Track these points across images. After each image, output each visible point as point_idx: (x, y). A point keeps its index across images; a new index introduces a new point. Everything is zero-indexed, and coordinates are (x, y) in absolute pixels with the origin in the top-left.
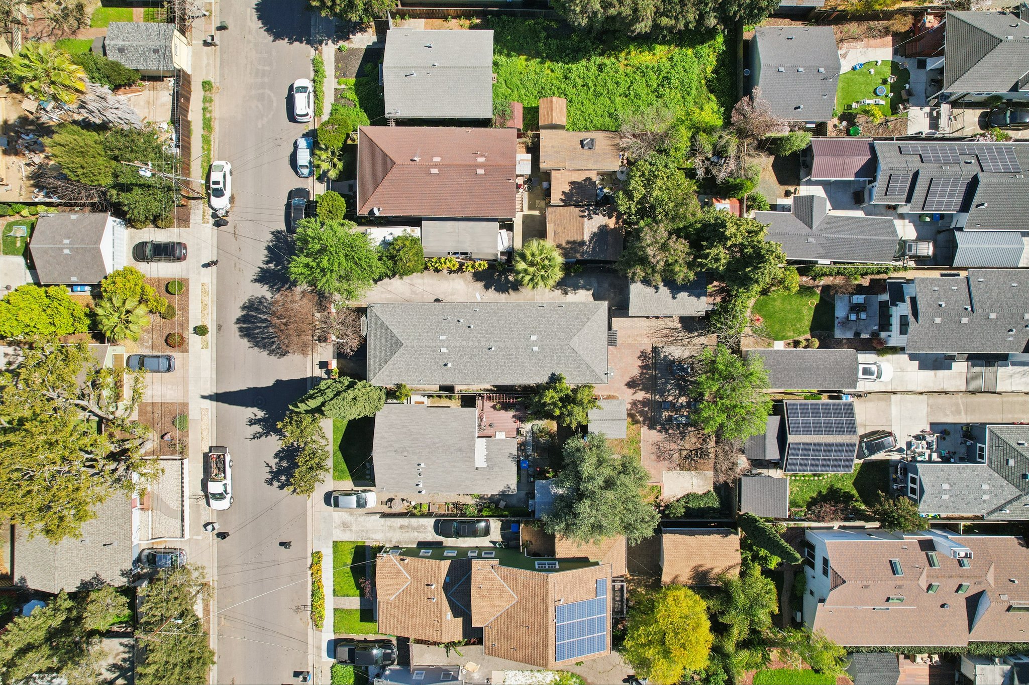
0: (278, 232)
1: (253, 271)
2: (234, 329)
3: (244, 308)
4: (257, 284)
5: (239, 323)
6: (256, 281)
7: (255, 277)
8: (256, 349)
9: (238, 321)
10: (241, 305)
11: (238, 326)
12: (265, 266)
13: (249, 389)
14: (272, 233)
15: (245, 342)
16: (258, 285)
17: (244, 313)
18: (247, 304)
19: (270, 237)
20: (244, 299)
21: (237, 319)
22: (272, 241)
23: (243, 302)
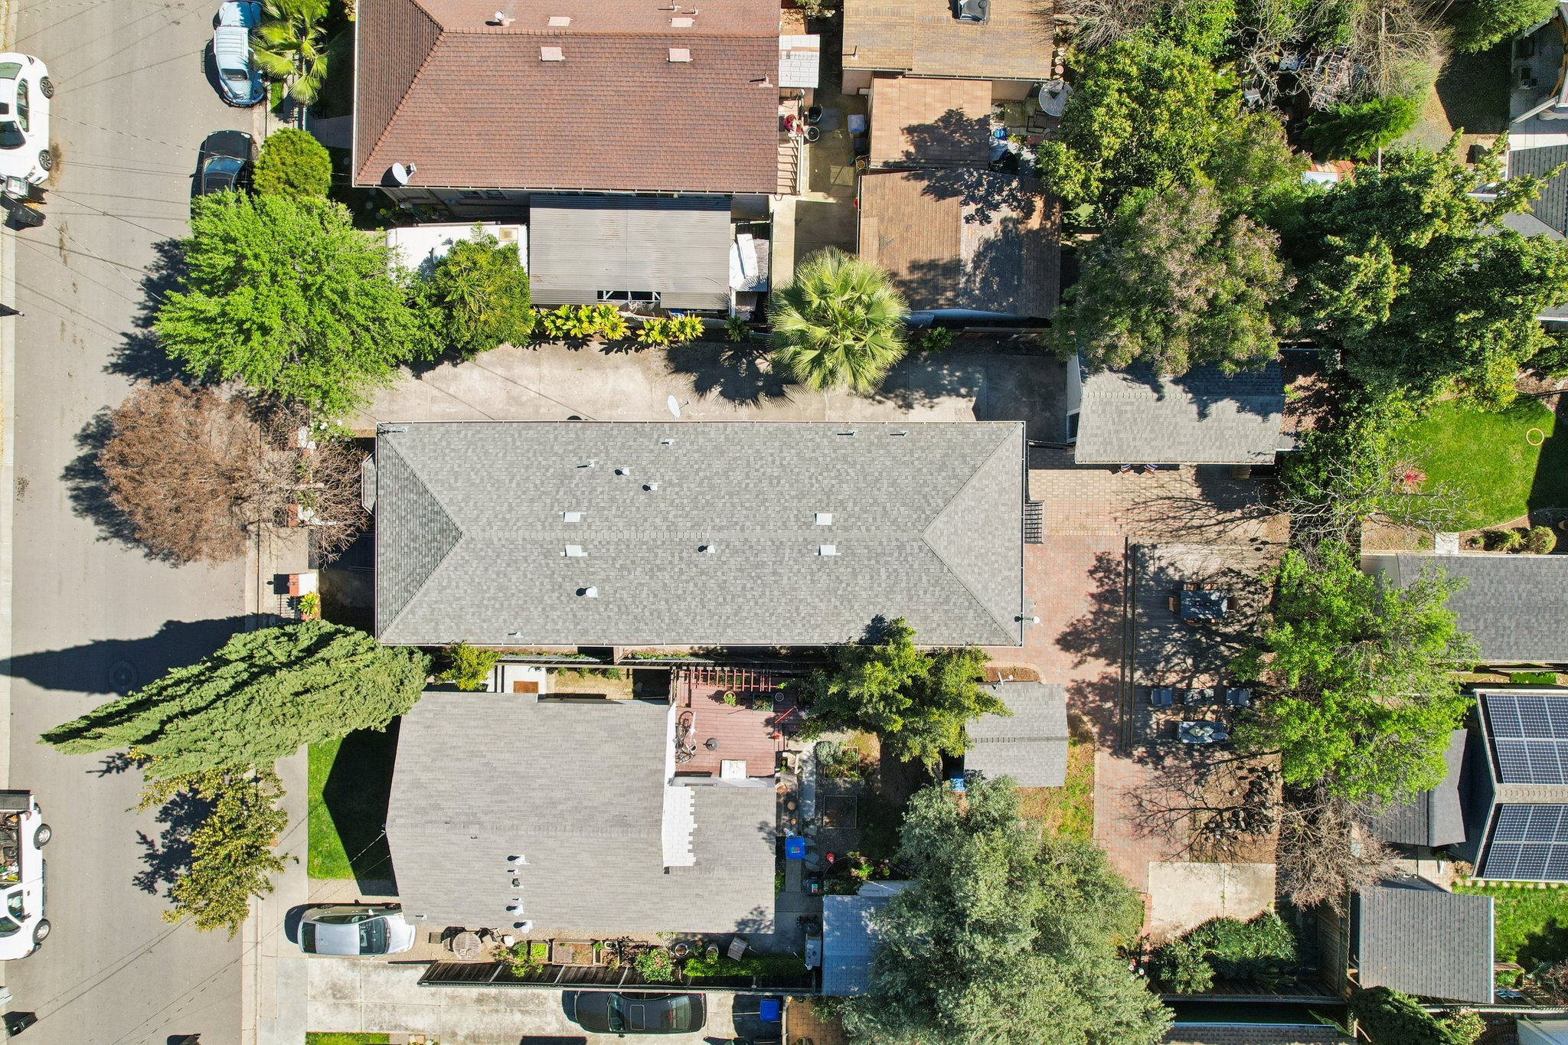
0: (175, 244)
1: (109, 344)
2: (61, 491)
3: (84, 438)
4: (118, 376)
5: (74, 477)
6: (116, 368)
7: (114, 360)
8: (117, 544)
9: (70, 472)
10: (78, 431)
11: (70, 484)
12: (139, 332)
13: (98, 645)
14: (159, 247)
15: (88, 527)
16: (121, 379)
17: (86, 450)
18: (92, 429)
19: (154, 256)
20: (85, 416)
21: (68, 469)
22: (158, 268)
23: (83, 424)
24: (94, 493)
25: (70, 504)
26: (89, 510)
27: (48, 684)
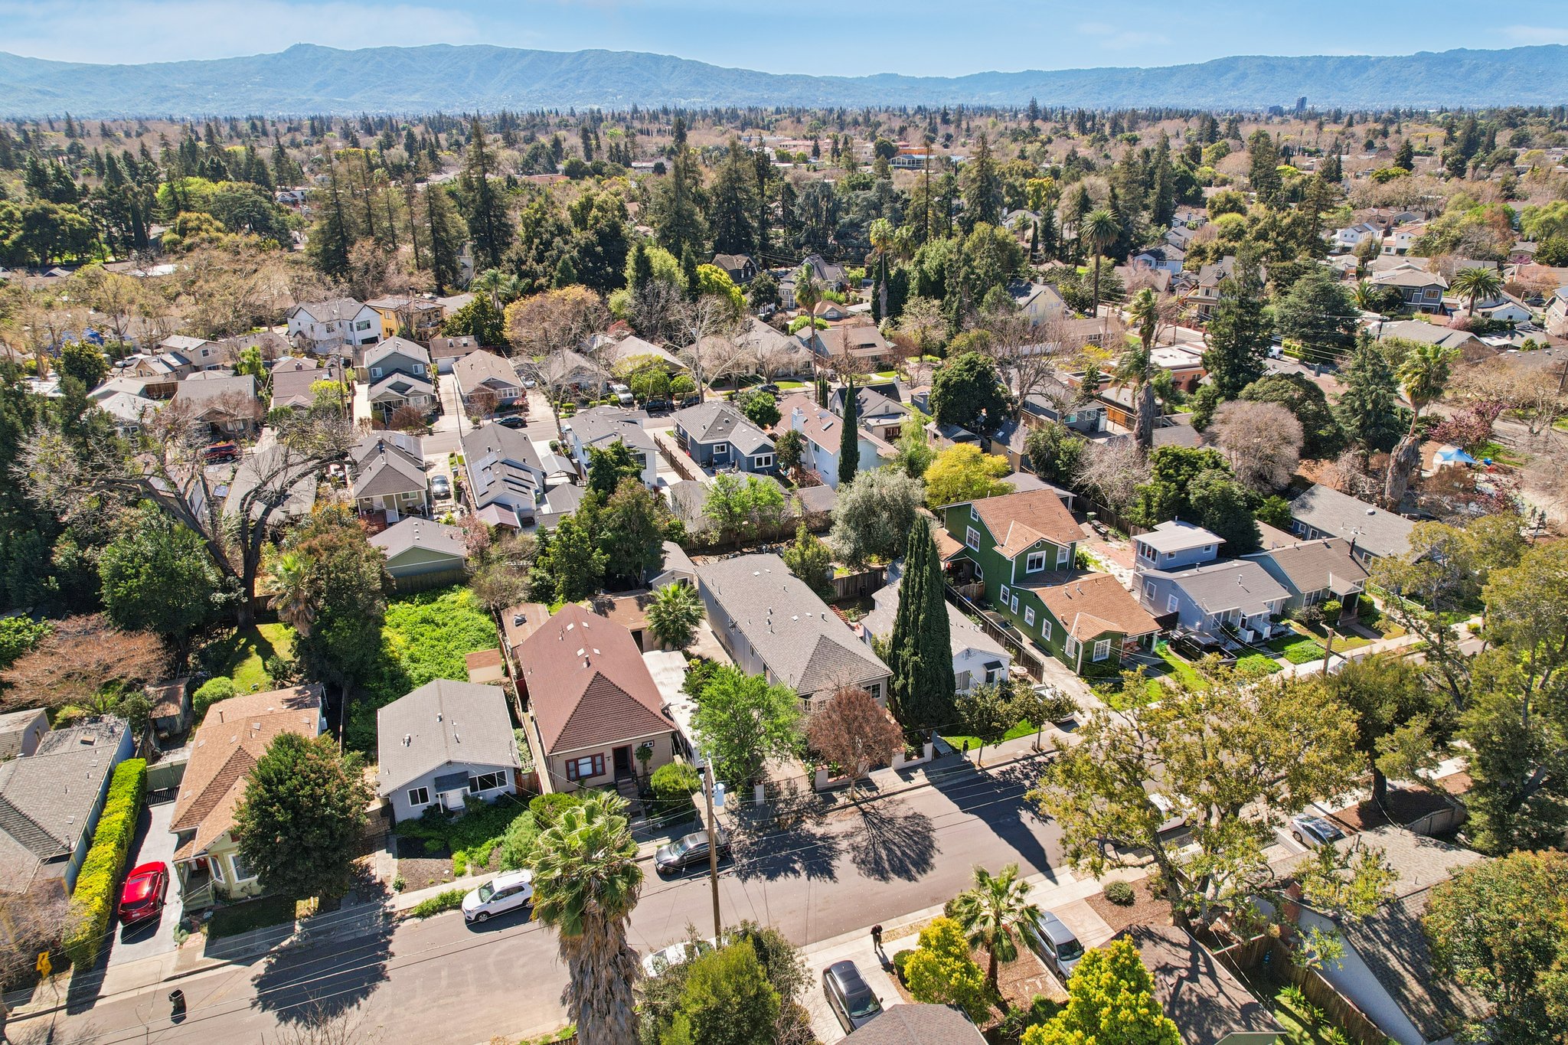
0: (740, 874)
1: (819, 885)
2: (924, 880)
3: (884, 877)
5: (914, 875)
6: (831, 875)
7: (827, 878)
8: (936, 844)
9: (911, 878)
10: (884, 882)
11: (918, 876)
12: (804, 874)
13: (1000, 835)
15: (936, 859)
16: (837, 873)
17: (892, 875)
18: (878, 876)
19: (752, 880)
22: (758, 876)
23: (878, 881)
24: (915, 864)
25: (930, 872)
26: (927, 863)
27: (1042, 850)
